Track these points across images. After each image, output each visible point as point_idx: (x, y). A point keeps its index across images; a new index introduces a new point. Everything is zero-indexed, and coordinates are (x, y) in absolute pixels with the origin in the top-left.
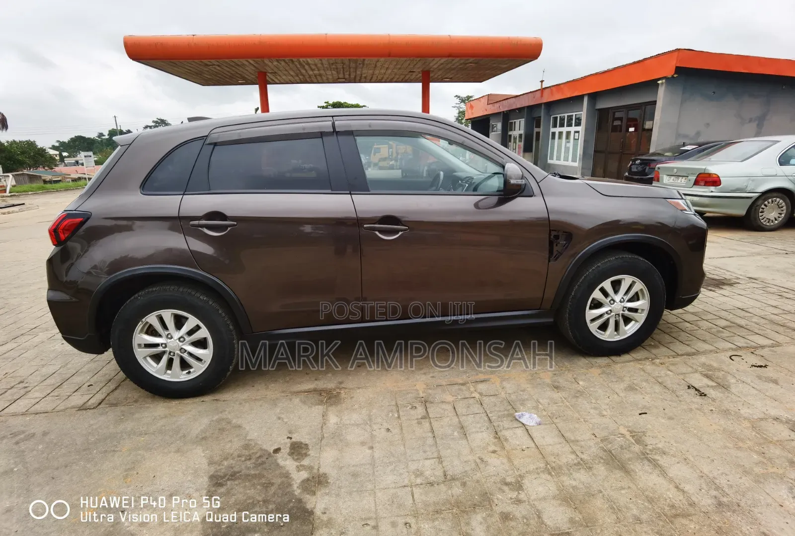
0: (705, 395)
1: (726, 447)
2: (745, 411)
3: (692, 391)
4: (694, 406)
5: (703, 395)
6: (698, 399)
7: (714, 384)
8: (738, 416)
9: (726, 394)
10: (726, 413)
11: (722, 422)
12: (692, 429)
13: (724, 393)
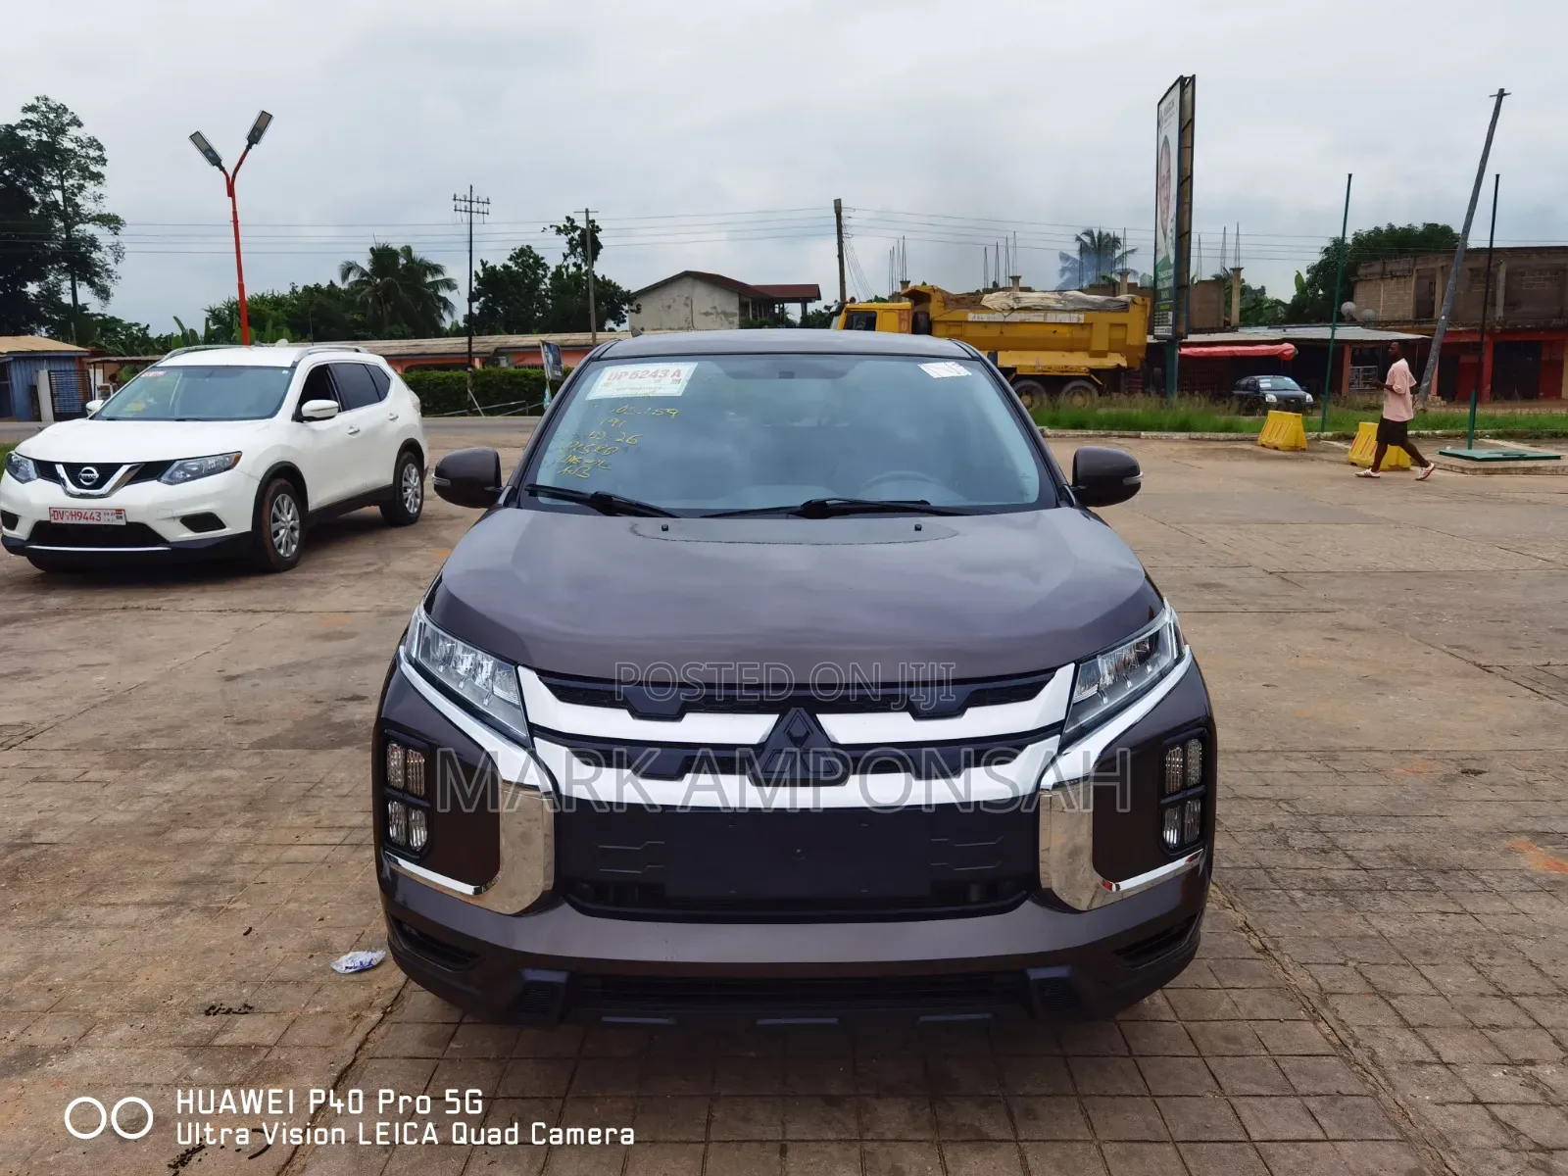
0: (207, 1013)
1: (103, 966)
2: (122, 1031)
3: (236, 1005)
4: (200, 986)
5: (211, 1011)
6: (210, 998)
7: (218, 1042)
8: (123, 1015)
9: (179, 1039)
10: (147, 1008)
11: (138, 993)
12: (164, 958)
13: (183, 1037)
